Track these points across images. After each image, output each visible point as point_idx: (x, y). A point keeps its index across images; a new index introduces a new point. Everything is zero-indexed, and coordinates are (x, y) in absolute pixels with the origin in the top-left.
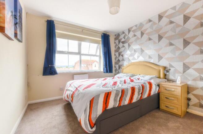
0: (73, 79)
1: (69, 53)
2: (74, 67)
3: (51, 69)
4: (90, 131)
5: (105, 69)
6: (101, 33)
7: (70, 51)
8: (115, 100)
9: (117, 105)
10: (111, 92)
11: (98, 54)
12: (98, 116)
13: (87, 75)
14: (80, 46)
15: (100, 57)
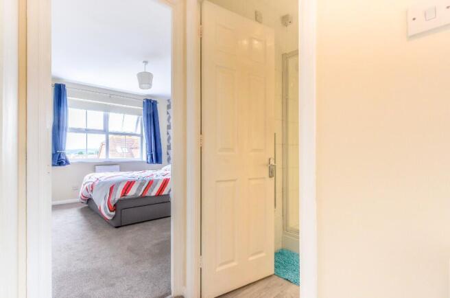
0: (94, 171)
1: (87, 131)
2: (99, 153)
3: (59, 157)
4: (109, 215)
5: (149, 157)
6: (142, 98)
7: (89, 127)
8: (139, 189)
9: (141, 194)
10: (135, 181)
11: (139, 132)
12: (116, 200)
13: (118, 167)
14: (106, 119)
15: (142, 137)
